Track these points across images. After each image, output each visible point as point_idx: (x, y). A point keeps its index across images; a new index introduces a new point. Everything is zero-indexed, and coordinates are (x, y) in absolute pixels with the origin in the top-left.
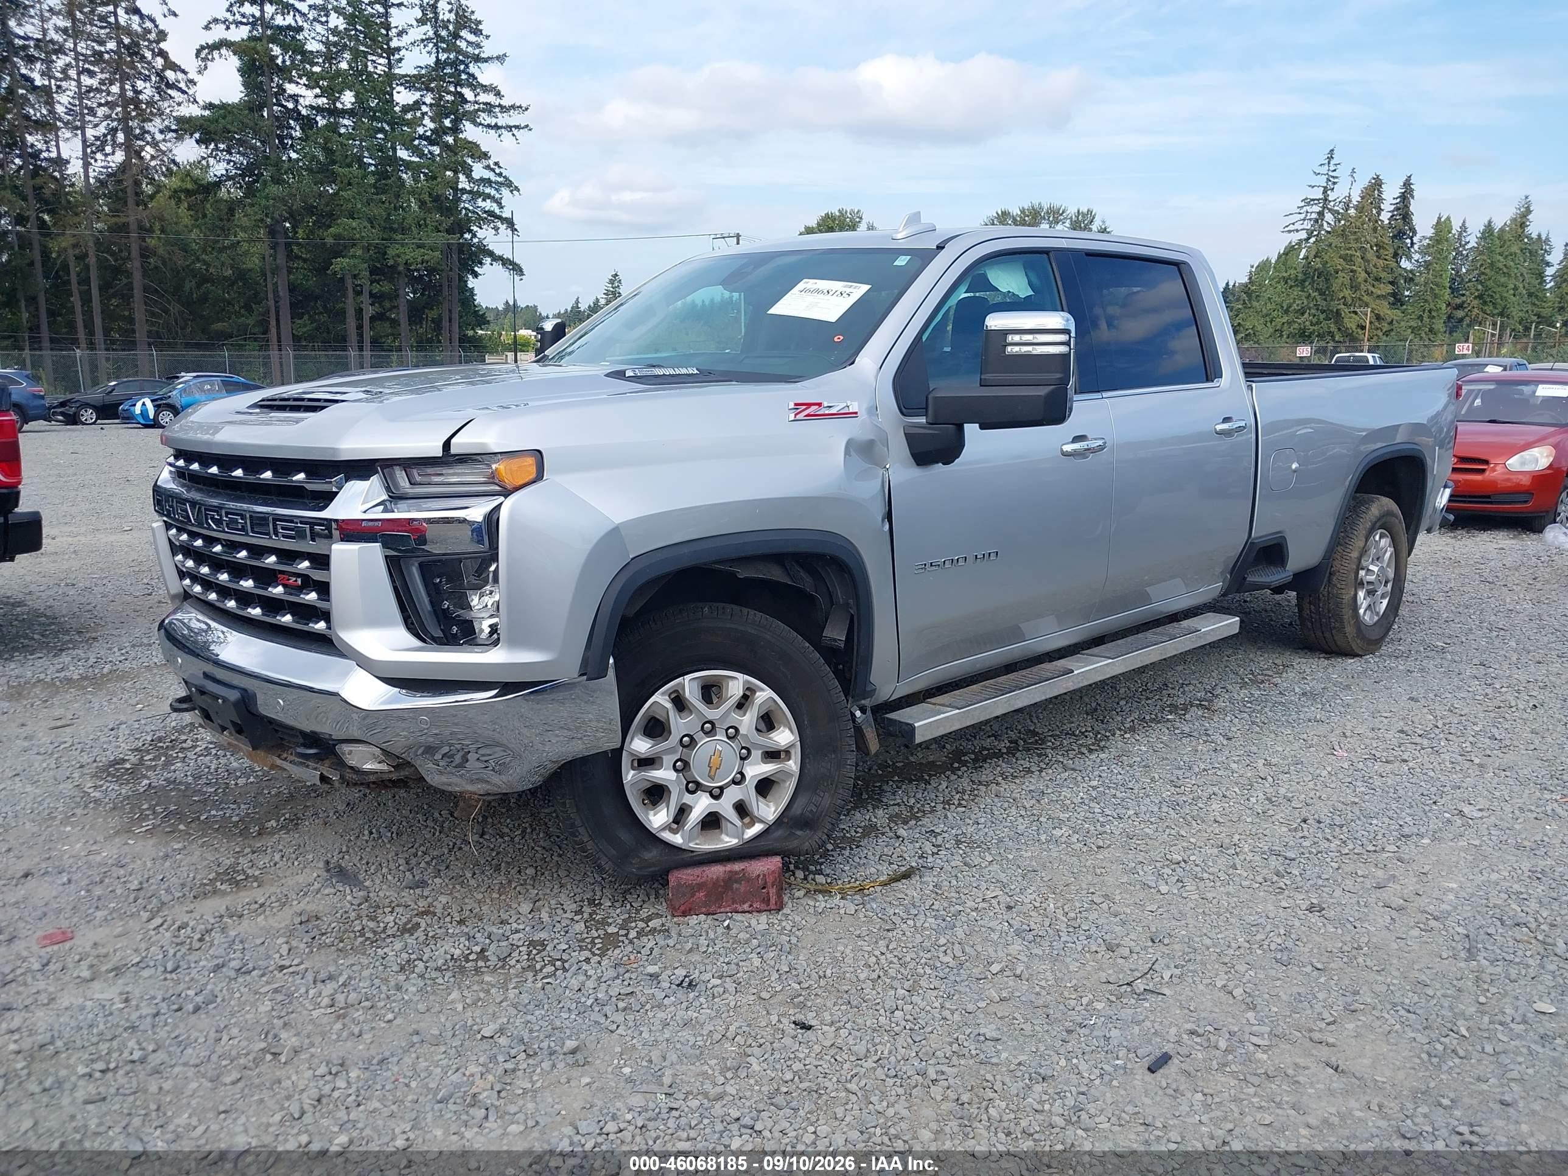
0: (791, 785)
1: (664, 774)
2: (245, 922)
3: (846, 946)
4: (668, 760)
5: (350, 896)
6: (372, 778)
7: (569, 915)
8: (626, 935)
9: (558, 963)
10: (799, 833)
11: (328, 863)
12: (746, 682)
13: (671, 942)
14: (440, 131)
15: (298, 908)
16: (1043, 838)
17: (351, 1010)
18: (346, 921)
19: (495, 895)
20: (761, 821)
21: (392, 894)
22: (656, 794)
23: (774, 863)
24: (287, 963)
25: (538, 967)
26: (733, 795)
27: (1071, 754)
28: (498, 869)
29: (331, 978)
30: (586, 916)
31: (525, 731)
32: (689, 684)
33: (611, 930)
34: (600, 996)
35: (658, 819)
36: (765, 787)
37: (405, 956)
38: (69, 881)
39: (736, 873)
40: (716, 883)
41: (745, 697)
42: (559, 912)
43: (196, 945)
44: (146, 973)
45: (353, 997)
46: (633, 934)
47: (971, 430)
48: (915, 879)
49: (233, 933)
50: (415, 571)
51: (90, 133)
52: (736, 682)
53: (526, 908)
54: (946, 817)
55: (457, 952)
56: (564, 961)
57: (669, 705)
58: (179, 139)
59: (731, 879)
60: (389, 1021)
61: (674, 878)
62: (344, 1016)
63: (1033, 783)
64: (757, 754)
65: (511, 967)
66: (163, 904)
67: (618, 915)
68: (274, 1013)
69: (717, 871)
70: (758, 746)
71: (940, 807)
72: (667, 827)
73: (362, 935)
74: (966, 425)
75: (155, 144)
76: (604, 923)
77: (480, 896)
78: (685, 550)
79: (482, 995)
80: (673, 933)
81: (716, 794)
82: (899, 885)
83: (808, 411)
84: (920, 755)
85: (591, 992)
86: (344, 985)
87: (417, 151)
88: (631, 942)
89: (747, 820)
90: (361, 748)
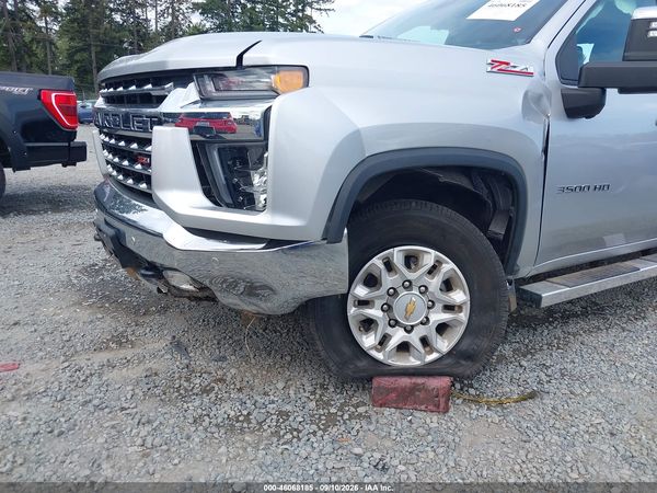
0: (460, 330)
1: (375, 312)
2: (115, 371)
3: (495, 451)
4: (379, 303)
5: (180, 361)
6: (187, 295)
7: (307, 394)
8: (342, 416)
9: (295, 433)
10: (463, 362)
11: (174, 337)
12: (436, 256)
13: (372, 428)
14: (297, 11)
15: (148, 365)
16: (622, 379)
17: (153, 451)
18: (172, 380)
19: (264, 373)
20: (438, 352)
21: (204, 363)
22: (368, 324)
23: (445, 382)
24: (126, 406)
25: (282, 433)
26: (419, 332)
27: (624, 320)
28: (269, 354)
29: (149, 422)
30: (318, 396)
31: (283, 275)
32: (397, 254)
33: (333, 410)
34: (320, 467)
35: (368, 341)
36: (442, 328)
37: (199, 411)
38: (35, 331)
39: (418, 385)
40: (403, 389)
41: (434, 267)
42: (301, 391)
43: (80, 384)
44: (44, 400)
45: (157, 441)
46: (346, 417)
47: (612, 93)
48: (538, 400)
49: (105, 378)
50: (216, 154)
51: (159, 8)
52: (429, 256)
53: (280, 385)
54: (551, 355)
55: (232, 413)
56: (299, 432)
57: (382, 267)
58: (193, 12)
59: (414, 388)
60: (176, 465)
61: (376, 382)
62: (147, 455)
63: (603, 337)
64: (439, 306)
65: (264, 430)
66: (76, 352)
67: (338, 399)
68: (106, 446)
69: (405, 381)
70: (439, 300)
71: (545, 347)
72: (375, 348)
73: (178, 391)
74: (608, 90)
75: (183, 14)
76: (328, 404)
77: (255, 372)
78: (405, 155)
79: (241, 452)
80: (373, 420)
81: (409, 330)
82: (527, 403)
83: (501, 67)
84: (527, 310)
85: (314, 462)
86: (155, 429)
87: (287, 19)
88: (344, 422)
89: (428, 349)
90: (178, 274)
